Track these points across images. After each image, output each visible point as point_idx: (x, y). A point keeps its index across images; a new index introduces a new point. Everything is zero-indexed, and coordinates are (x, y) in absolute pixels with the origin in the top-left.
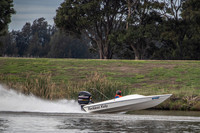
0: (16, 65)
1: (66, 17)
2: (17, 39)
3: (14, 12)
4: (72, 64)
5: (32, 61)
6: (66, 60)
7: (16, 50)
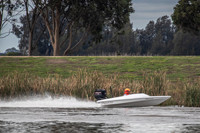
0: (133, 63)
1: (184, 14)
2: (141, 37)
3: (132, 11)
4: (189, 61)
5: (149, 59)
6: (183, 57)
7: (140, 48)
